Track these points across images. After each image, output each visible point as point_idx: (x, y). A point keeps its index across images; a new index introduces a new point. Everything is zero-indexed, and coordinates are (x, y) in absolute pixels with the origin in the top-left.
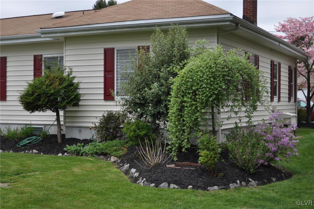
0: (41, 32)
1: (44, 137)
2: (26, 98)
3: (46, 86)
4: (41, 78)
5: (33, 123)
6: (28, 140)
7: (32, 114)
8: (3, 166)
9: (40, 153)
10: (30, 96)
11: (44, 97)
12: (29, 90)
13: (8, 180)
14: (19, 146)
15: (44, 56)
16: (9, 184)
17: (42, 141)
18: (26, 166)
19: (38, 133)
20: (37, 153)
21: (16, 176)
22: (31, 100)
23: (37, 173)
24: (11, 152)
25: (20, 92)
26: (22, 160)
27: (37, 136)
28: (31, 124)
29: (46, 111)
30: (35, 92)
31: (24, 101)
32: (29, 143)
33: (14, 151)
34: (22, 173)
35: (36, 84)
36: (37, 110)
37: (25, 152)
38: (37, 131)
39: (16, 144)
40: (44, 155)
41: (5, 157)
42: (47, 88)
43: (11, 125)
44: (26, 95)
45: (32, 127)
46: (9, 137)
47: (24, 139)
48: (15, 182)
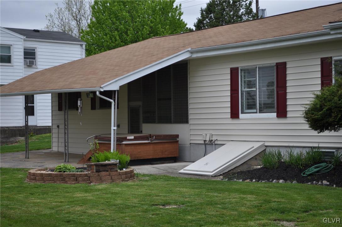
0: (330, 27)
1: (336, 164)
2: (313, 114)
3: (339, 97)
4: (331, 88)
5: (321, 145)
6: (316, 168)
7: (320, 134)
8: (287, 200)
9: (333, 186)
10: (317, 111)
11: (337, 113)
12: (316, 104)
13: (294, 218)
14: (305, 175)
15: (334, 58)
16: (296, 223)
17: (334, 169)
18: (315, 201)
19: (328, 159)
20: (328, 185)
21: (305, 214)
22: (320, 116)
23: (331, 211)
24: (294, 182)
25: (305, 106)
26: (310, 193)
27: (327, 163)
28: (319, 148)
29: (339, 130)
30: (325, 105)
31: (310, 118)
32: (318, 172)
33: (298, 182)
34: (311, 210)
35: (325, 95)
36: (327, 129)
37: (312, 183)
38: (327, 156)
39: (301, 172)
40: (337, 188)
41: (288, 188)
42: (339, 100)
43: (293, 148)
44: (312, 110)
45: (320, 150)
46: (292, 163)
47: (311, 166)
48: (304, 221)
